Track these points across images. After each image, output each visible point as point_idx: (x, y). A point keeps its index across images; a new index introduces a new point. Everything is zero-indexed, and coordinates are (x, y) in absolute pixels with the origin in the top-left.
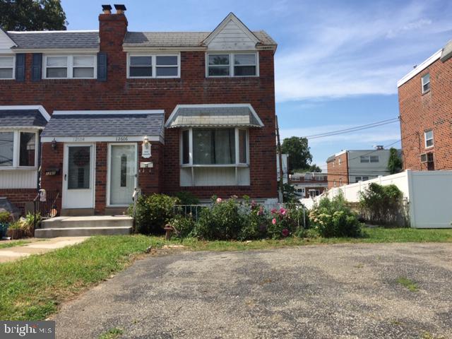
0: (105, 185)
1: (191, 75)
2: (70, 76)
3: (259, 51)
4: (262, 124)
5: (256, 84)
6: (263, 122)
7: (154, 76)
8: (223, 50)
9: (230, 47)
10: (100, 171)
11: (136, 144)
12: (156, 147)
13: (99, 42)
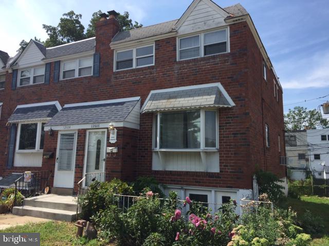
0: (82, 167)
1: (163, 61)
2: (77, 75)
3: (230, 25)
4: (232, 104)
5: (225, 61)
6: (234, 101)
7: (134, 67)
8: (193, 31)
9: (199, 28)
10: (79, 155)
11: (106, 130)
12: (121, 132)
13: (95, 45)
